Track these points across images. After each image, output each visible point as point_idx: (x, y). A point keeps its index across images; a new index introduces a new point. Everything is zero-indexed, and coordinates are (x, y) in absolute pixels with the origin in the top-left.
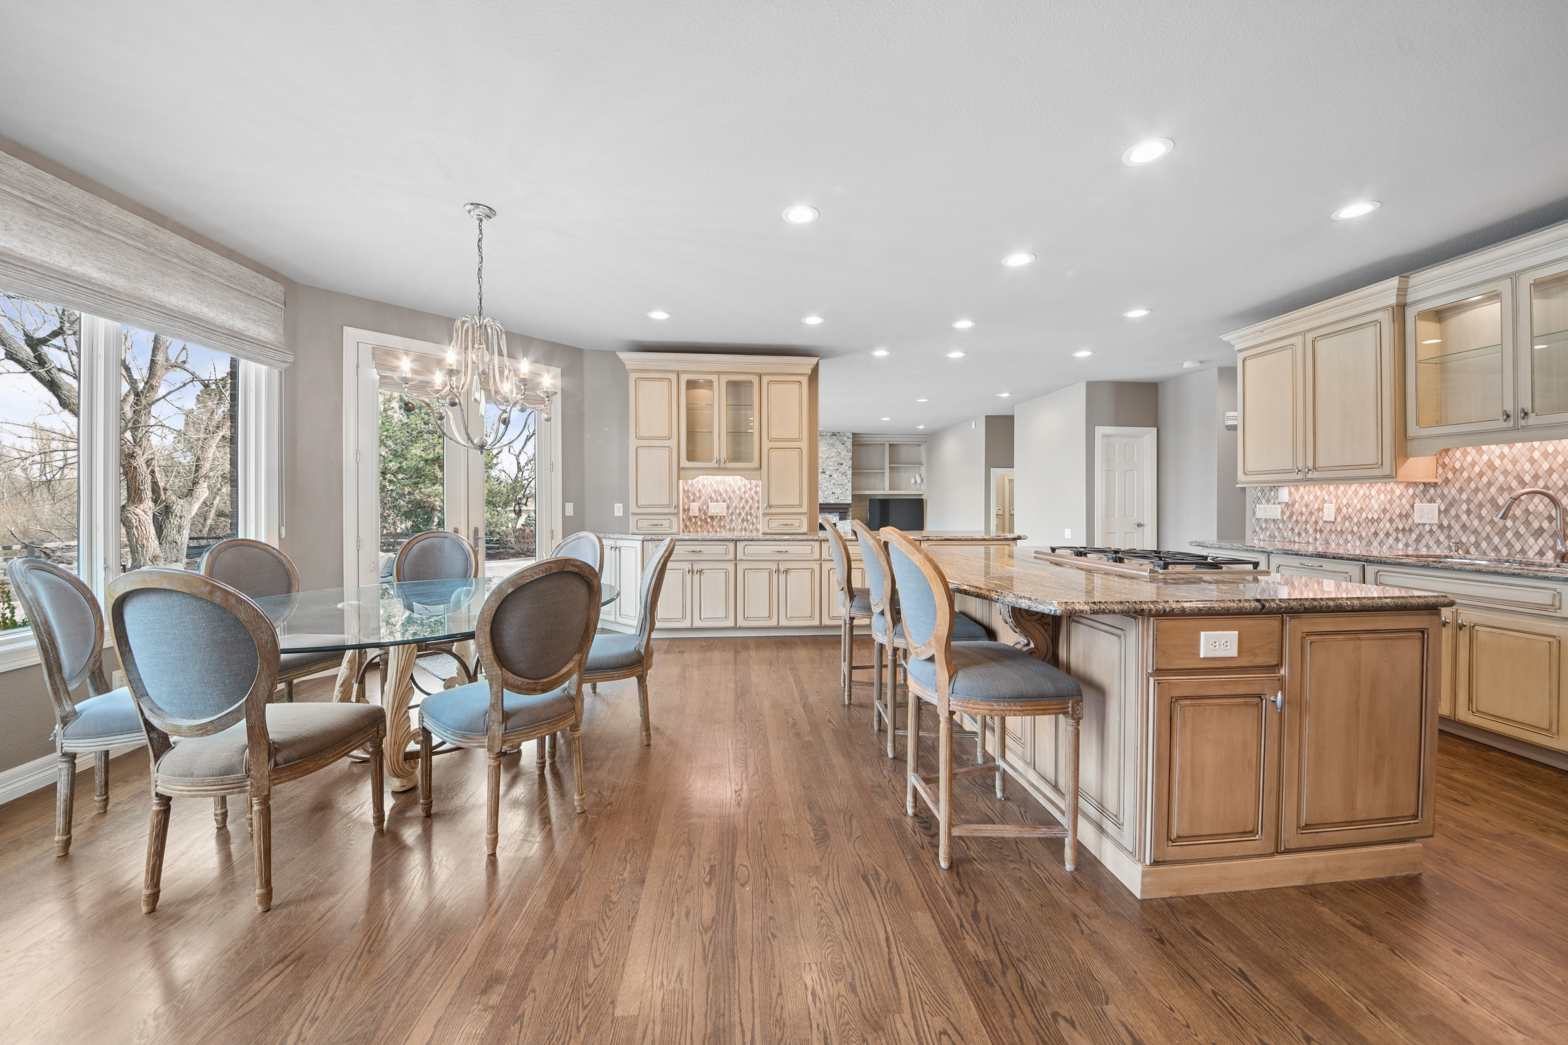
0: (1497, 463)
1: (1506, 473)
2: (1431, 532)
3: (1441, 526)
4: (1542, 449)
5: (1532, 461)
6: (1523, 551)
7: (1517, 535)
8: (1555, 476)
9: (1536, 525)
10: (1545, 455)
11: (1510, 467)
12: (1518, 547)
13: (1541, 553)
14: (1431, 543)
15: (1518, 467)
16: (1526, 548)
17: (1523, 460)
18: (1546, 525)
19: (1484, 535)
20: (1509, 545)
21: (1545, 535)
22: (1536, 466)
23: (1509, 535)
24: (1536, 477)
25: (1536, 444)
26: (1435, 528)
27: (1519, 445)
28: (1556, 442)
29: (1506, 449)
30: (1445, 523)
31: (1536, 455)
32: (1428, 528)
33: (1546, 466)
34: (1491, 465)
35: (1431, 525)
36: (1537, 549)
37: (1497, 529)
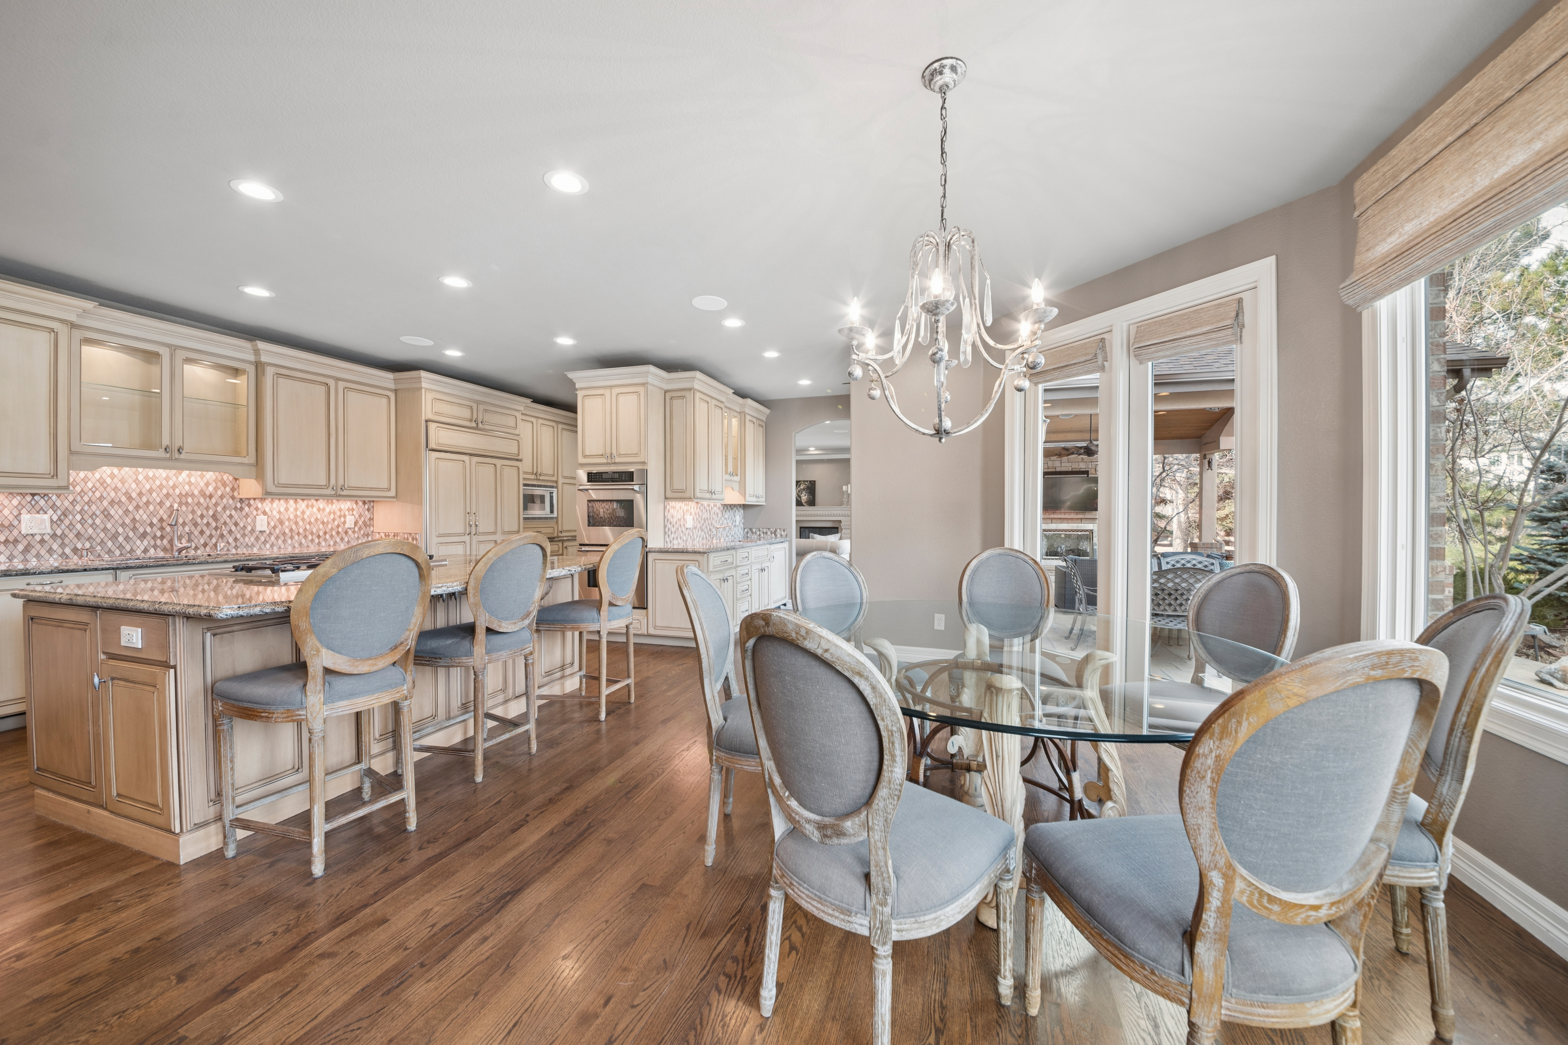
0: (109, 481)
1: (116, 489)
2: (42, 541)
3: (54, 536)
4: (145, 474)
5: (138, 483)
6: (132, 551)
7: (127, 538)
8: (154, 495)
9: (141, 530)
10: (147, 478)
11: (119, 485)
12: (128, 548)
13: (146, 551)
14: (43, 552)
15: (127, 485)
16: (134, 548)
17: (130, 481)
18: (149, 529)
19: (98, 540)
20: (121, 547)
21: (148, 537)
22: (141, 486)
23: (121, 539)
24: (140, 494)
25: (140, 470)
26: (46, 538)
27: (127, 469)
28: (154, 470)
29: (116, 471)
30: (59, 532)
31: (140, 477)
32: (38, 538)
33: (148, 487)
34: (102, 482)
35: (42, 535)
36: (142, 548)
37: (110, 535)
